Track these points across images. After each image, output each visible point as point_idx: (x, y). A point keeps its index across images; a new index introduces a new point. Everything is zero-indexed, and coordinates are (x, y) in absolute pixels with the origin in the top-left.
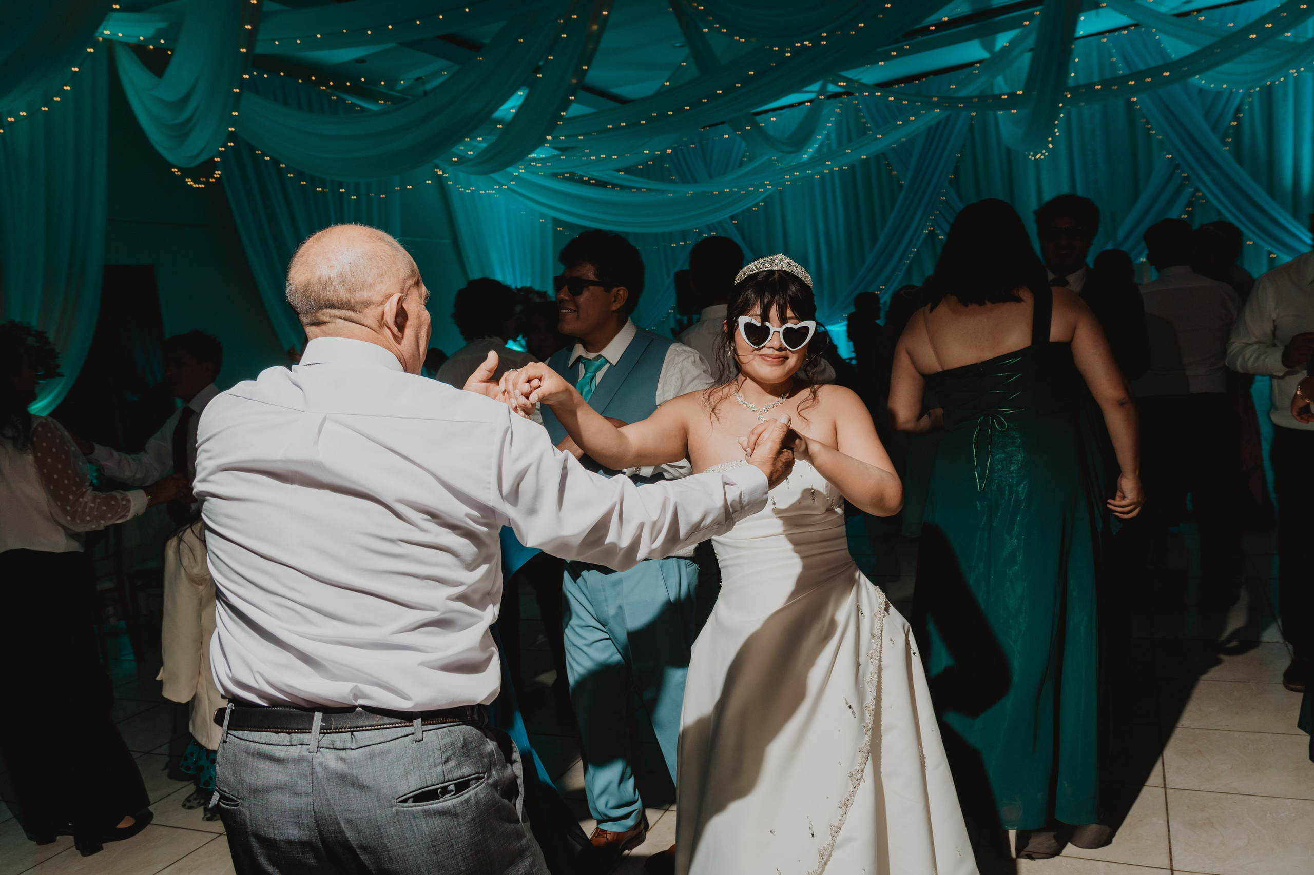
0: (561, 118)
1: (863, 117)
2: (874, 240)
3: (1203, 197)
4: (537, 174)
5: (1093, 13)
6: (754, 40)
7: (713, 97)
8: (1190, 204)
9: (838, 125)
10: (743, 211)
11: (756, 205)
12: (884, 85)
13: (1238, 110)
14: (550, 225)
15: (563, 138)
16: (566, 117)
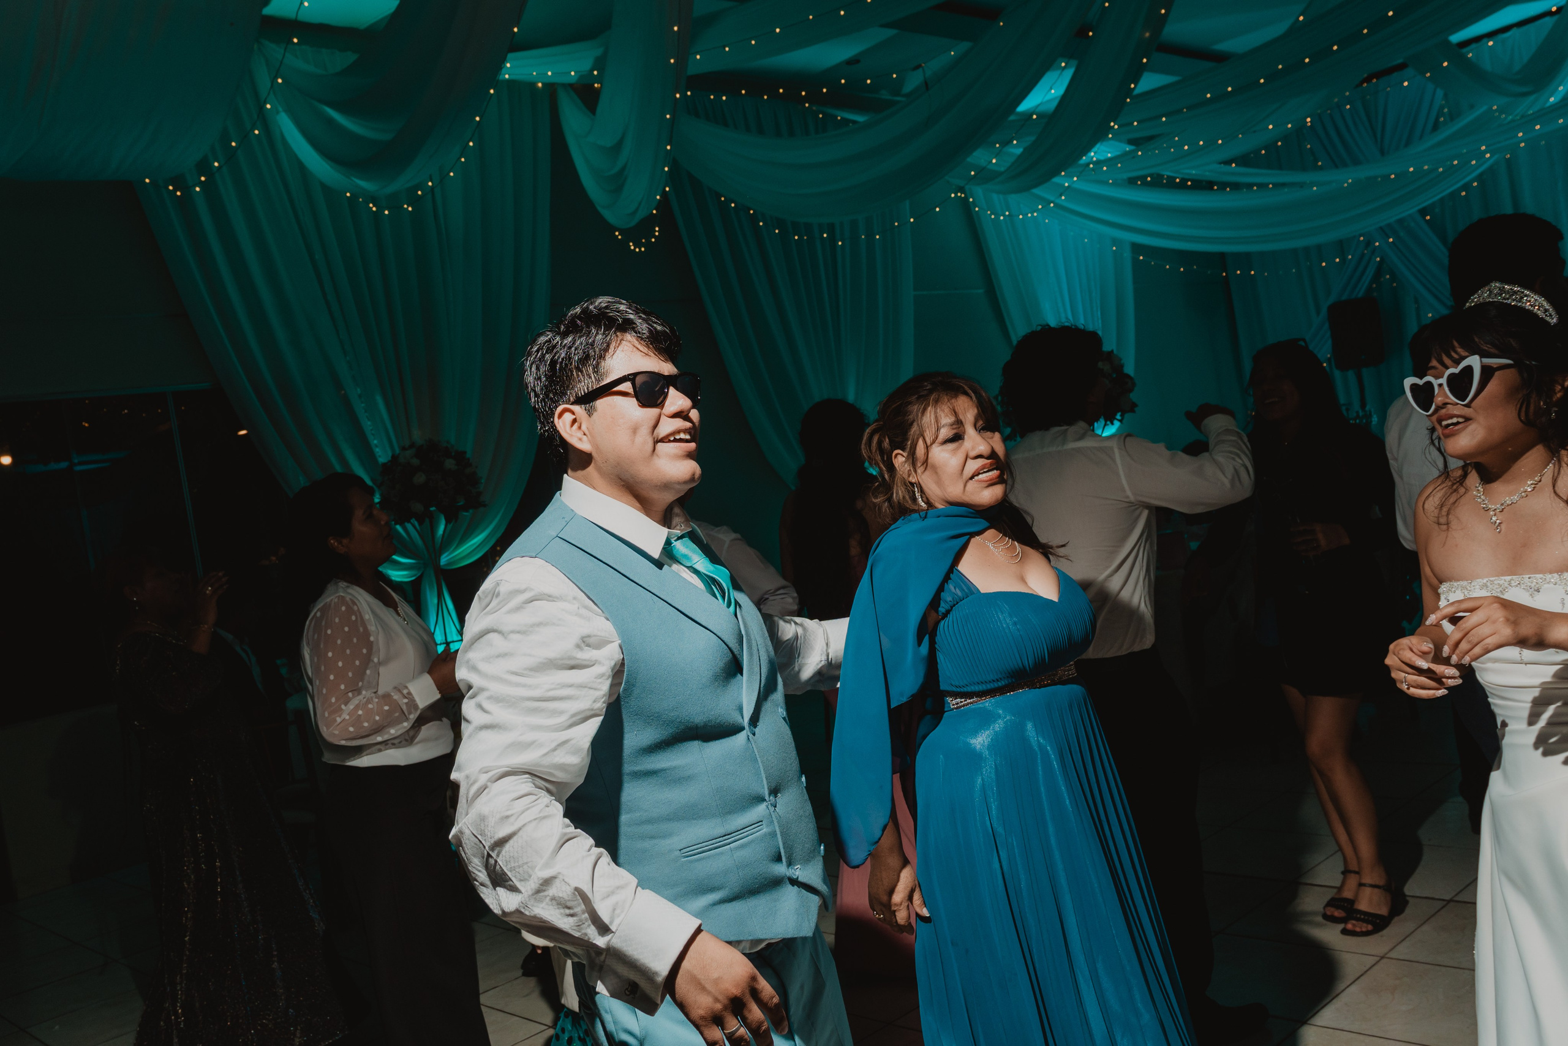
0: (1129, 93)
4: (1106, 183)
7: (1380, 24)
10: (1442, 199)
14: (1127, 254)
15: (1135, 123)
16: (1136, 92)
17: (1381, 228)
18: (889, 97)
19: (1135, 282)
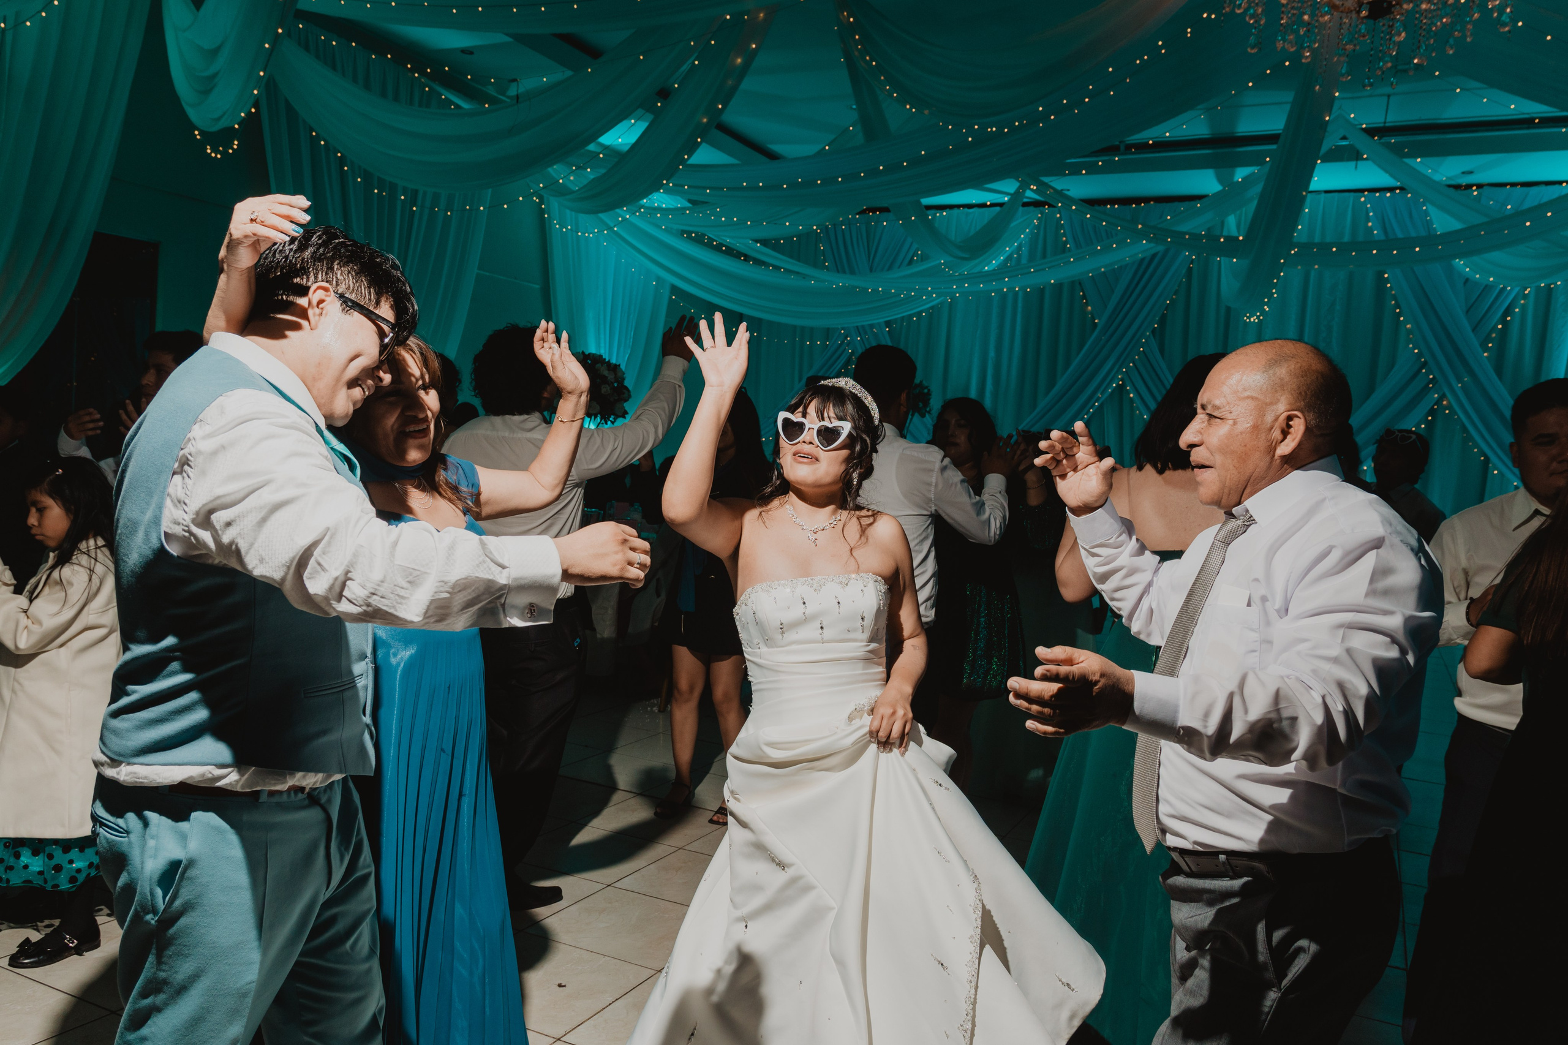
0: (683, 162)
1: (1064, 235)
2: (1052, 383)
3: (1449, 407)
4: (659, 227)
5: (1352, 164)
6: (926, 112)
7: (873, 173)
8: (1432, 412)
9: (1034, 240)
10: (903, 317)
11: (919, 314)
12: (1092, 202)
13: (1508, 311)
14: (666, 292)
15: (686, 187)
16: (689, 162)
17: (857, 327)
18: (495, 94)
19: (667, 316)
